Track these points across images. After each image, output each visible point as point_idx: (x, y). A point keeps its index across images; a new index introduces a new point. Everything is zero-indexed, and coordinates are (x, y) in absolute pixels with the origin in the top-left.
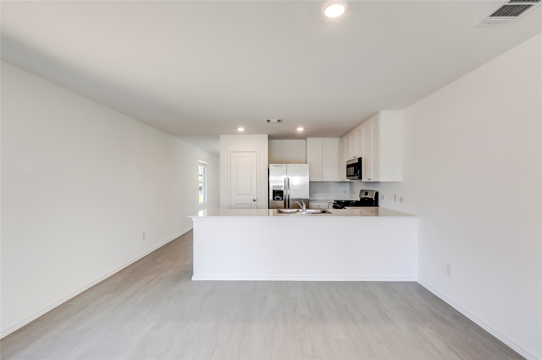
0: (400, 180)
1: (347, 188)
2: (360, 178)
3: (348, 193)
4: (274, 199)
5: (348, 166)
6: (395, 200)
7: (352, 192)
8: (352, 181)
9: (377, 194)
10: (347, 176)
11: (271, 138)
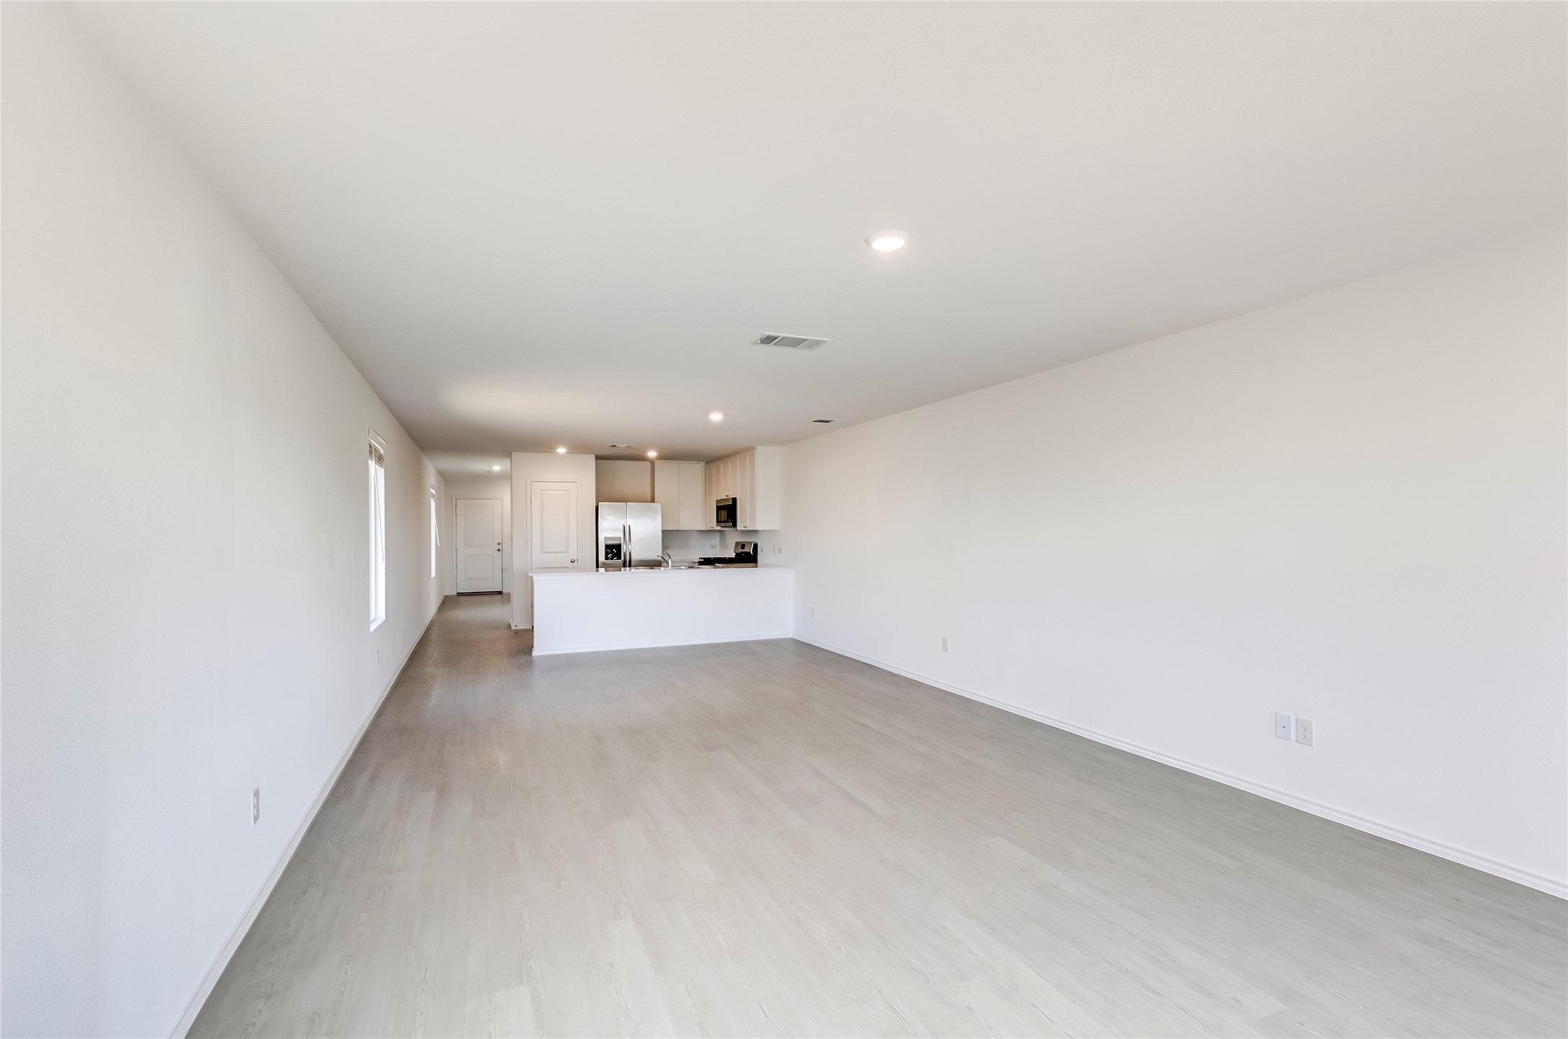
0: (778, 528)
1: (716, 540)
2: (735, 525)
3: (718, 548)
4: (607, 558)
5: (719, 508)
6: (774, 552)
7: (723, 544)
8: (723, 529)
9: (756, 546)
10: (717, 522)
11: (598, 458)
